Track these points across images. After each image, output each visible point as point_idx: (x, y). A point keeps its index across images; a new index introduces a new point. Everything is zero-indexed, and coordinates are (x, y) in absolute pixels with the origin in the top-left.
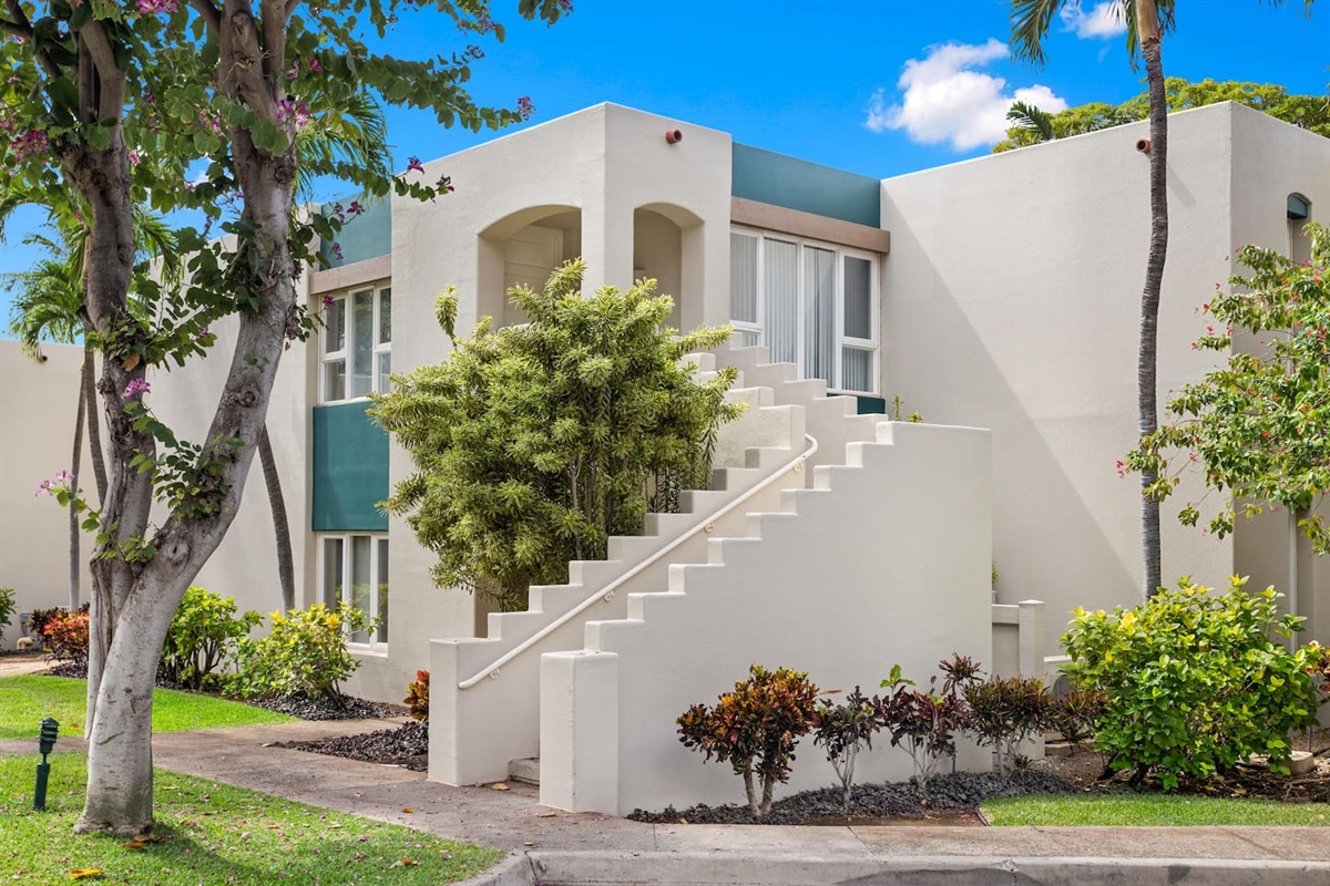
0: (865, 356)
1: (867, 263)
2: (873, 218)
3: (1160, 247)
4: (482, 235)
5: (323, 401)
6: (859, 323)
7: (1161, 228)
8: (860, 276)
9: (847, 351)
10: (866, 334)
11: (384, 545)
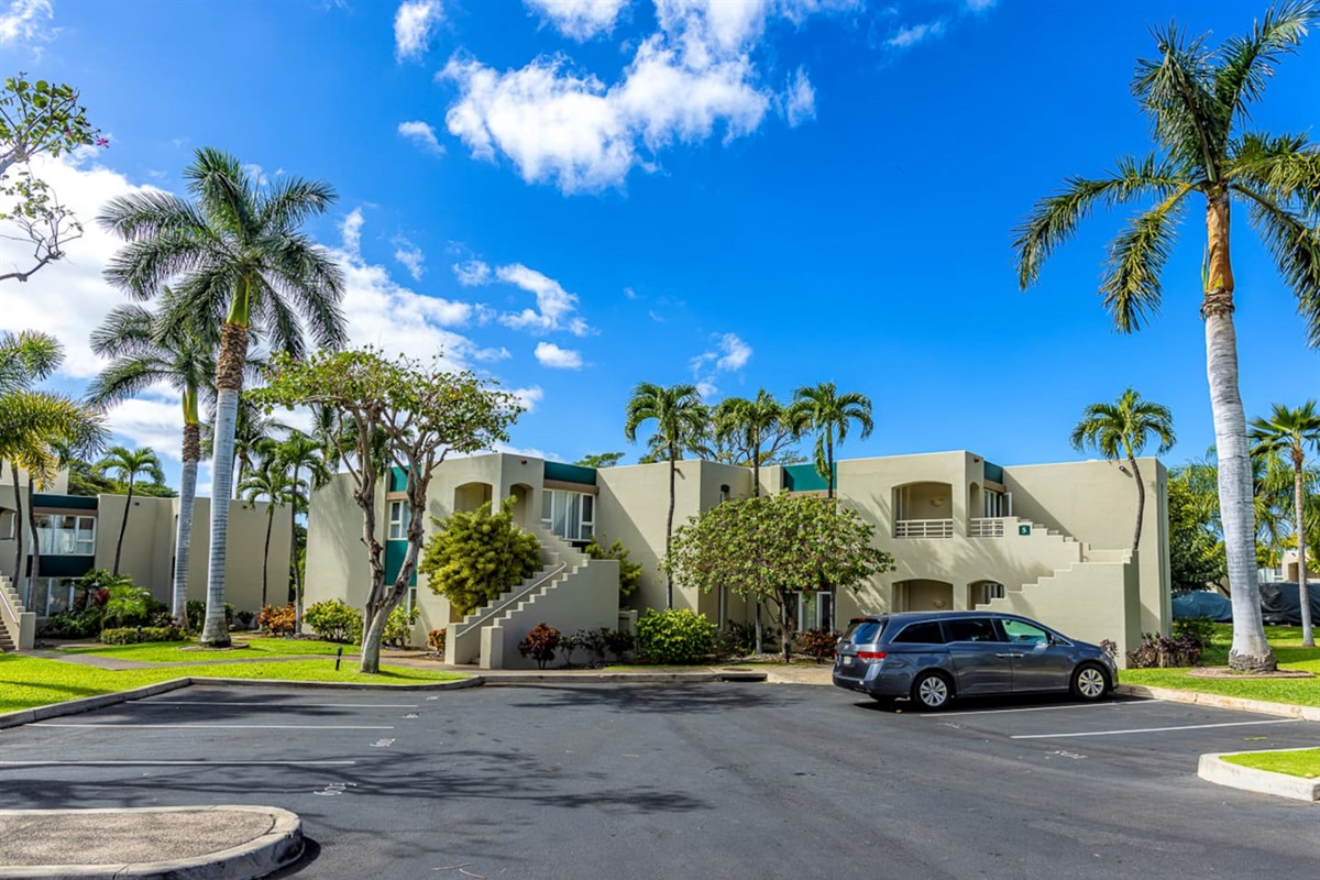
0: (590, 528)
1: (591, 498)
2: (593, 482)
3: (672, 507)
4: (456, 489)
5: (390, 539)
6: (588, 517)
7: (673, 502)
8: (588, 500)
9: (583, 526)
10: (590, 520)
11: (414, 591)
